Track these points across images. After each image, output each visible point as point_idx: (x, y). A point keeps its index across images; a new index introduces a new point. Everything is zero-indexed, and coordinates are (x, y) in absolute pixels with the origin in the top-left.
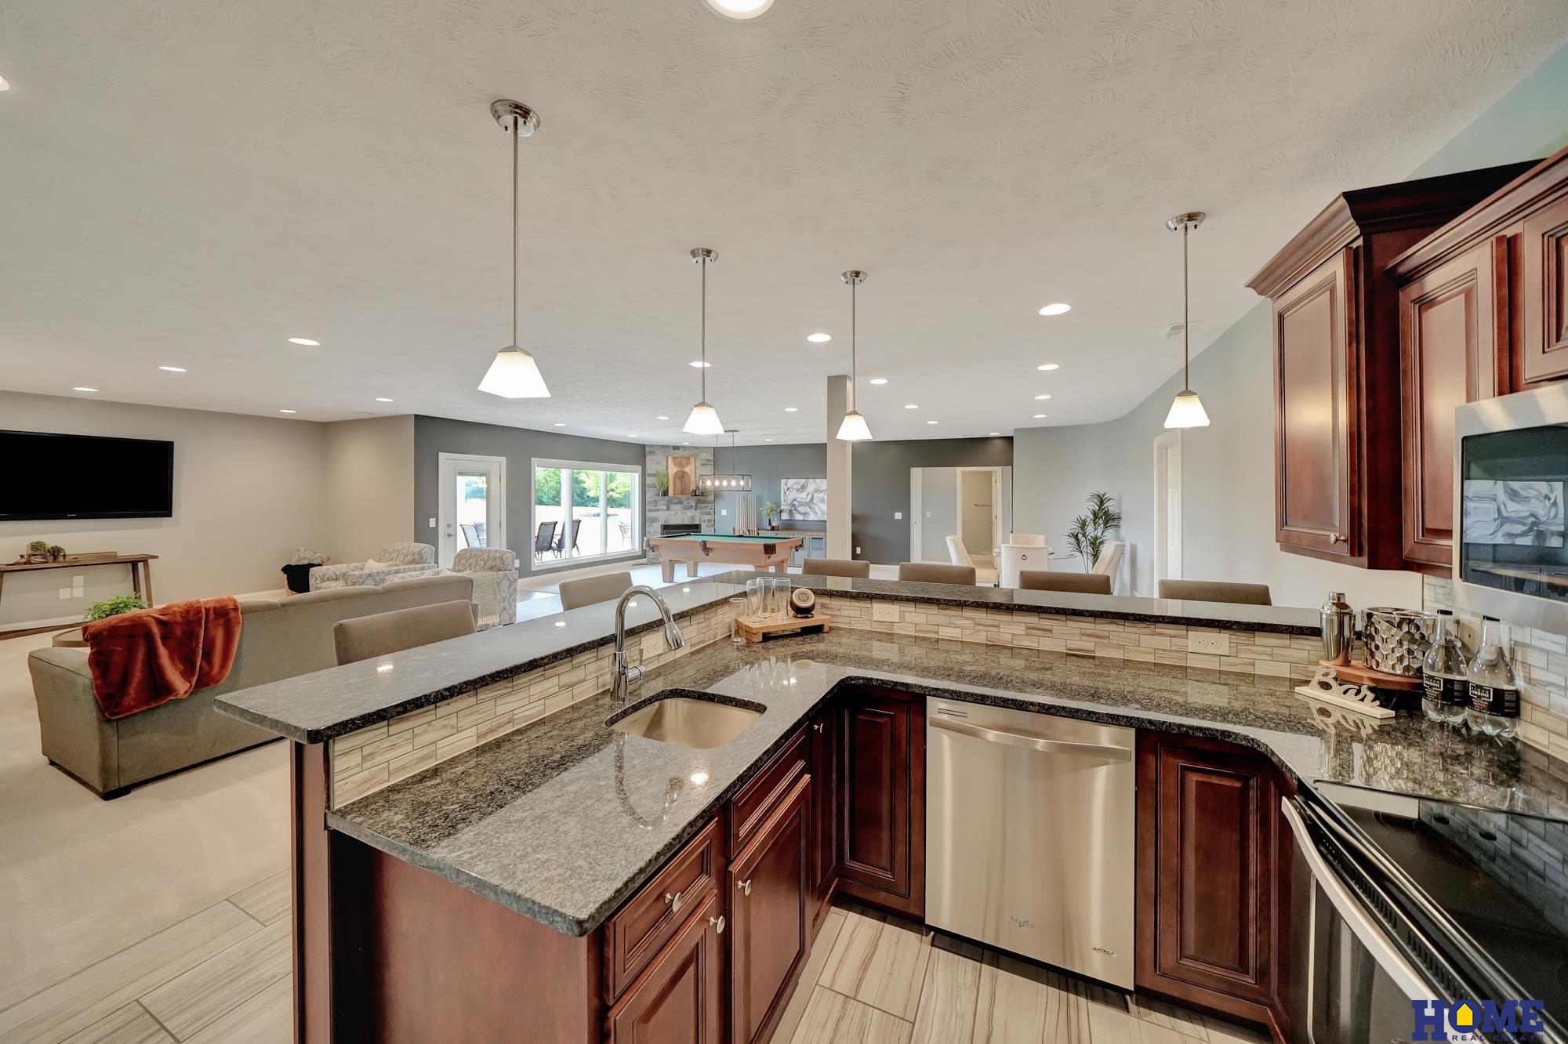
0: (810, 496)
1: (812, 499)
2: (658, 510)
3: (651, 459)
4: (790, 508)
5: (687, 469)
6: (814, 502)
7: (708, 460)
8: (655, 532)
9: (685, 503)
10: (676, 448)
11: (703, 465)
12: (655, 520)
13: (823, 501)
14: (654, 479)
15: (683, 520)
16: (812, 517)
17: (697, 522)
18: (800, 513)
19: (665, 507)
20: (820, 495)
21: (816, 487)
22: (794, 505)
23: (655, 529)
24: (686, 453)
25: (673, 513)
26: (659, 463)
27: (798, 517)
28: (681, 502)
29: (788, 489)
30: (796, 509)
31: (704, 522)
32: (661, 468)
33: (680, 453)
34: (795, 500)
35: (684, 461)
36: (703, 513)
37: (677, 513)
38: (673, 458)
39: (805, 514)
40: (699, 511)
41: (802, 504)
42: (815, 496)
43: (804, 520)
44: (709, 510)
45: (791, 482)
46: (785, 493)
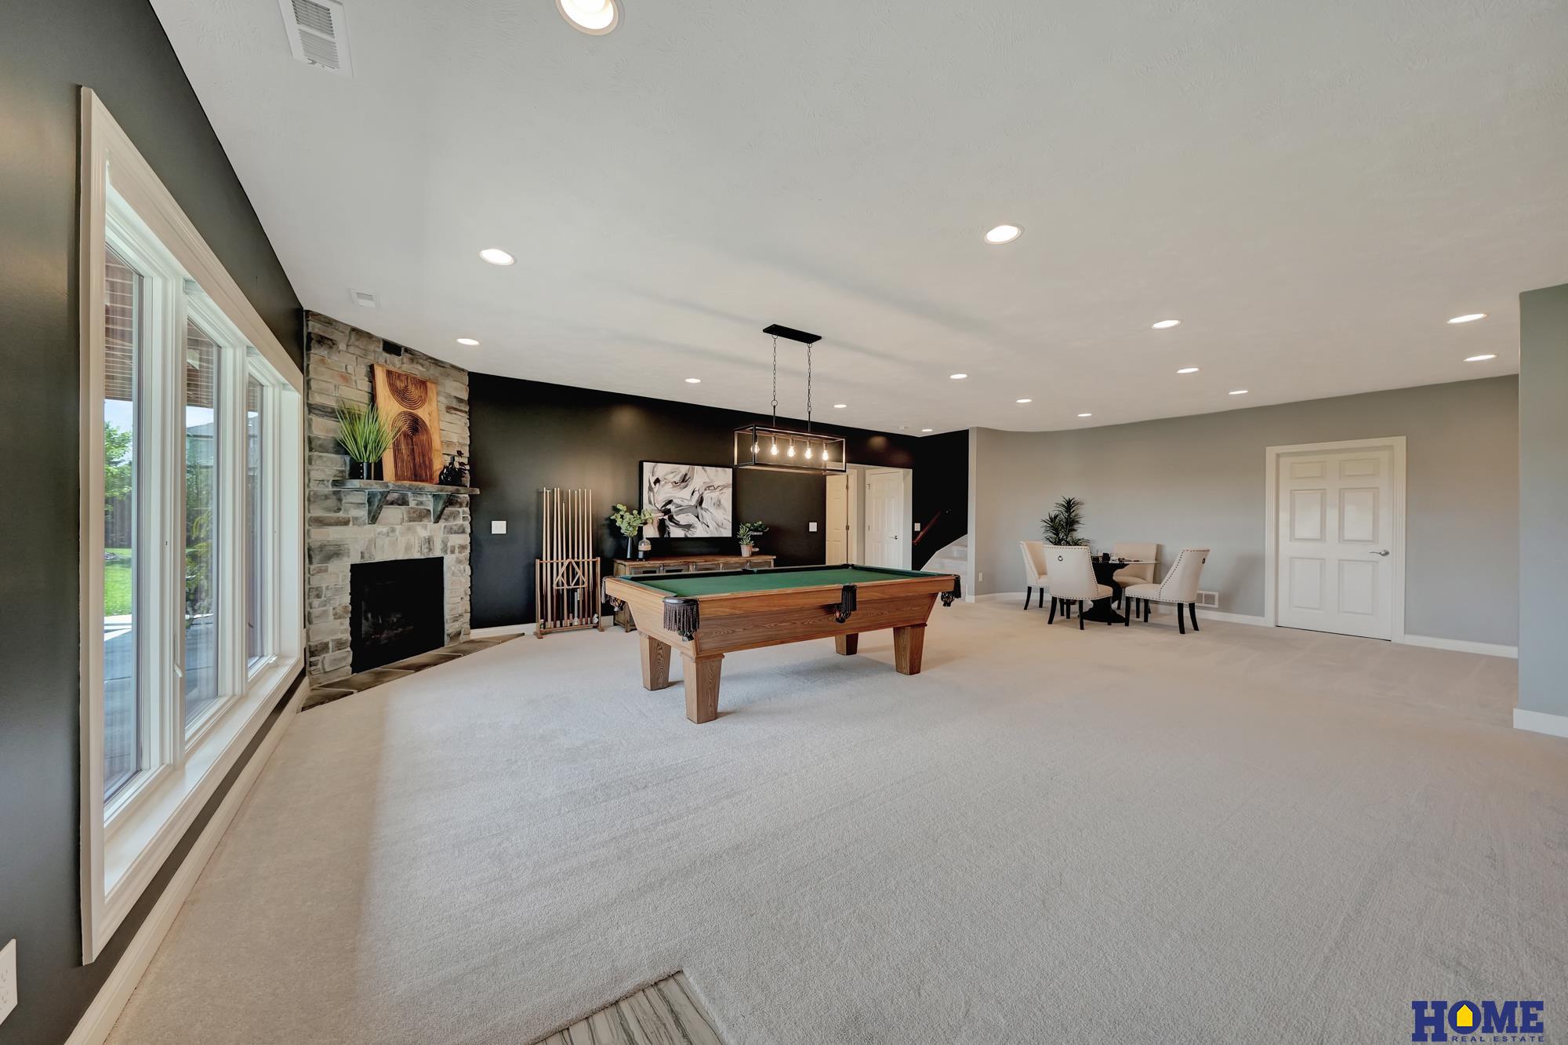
0: (696, 496)
1: (701, 502)
2: (346, 523)
3: (322, 361)
4: (660, 516)
5: (422, 413)
6: (703, 505)
7: (460, 400)
8: (338, 590)
9: (412, 504)
10: (392, 348)
11: (449, 409)
12: (334, 553)
13: (718, 504)
14: (330, 423)
15: (408, 548)
16: (700, 532)
17: (437, 554)
18: (677, 524)
19: (363, 513)
20: (715, 495)
21: (708, 480)
22: (667, 512)
23: (338, 580)
24: (417, 370)
25: (385, 530)
26: (346, 378)
27: (676, 533)
28: (403, 502)
29: (657, 481)
30: (671, 519)
31: (453, 552)
32: (355, 395)
33: (397, 363)
34: (670, 502)
35: (414, 392)
36: (451, 531)
37: (393, 530)
38: (389, 373)
39: (688, 527)
40: (442, 523)
41: (682, 510)
42: (705, 497)
43: (686, 539)
44: (460, 522)
45: (663, 470)
46: (651, 489)
